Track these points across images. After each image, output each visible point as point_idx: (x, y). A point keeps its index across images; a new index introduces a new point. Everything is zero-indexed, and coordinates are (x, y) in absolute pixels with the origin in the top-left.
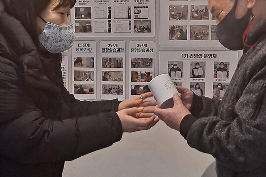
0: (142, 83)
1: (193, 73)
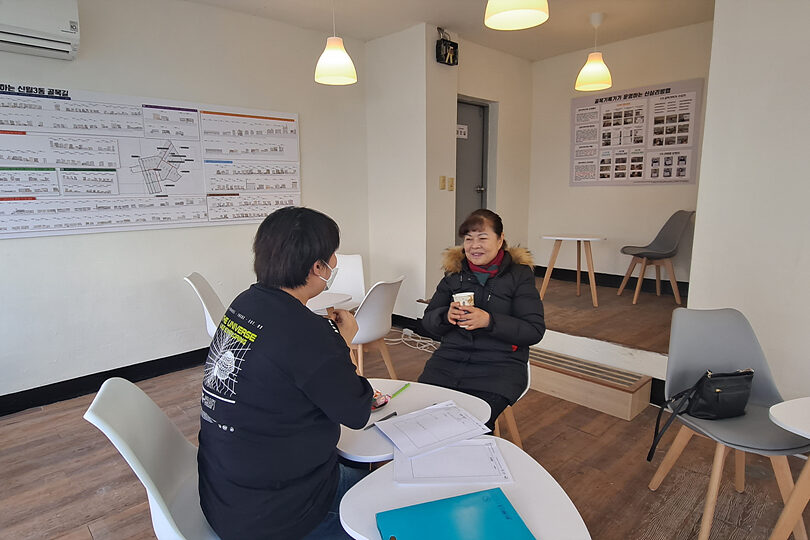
0: (637, 171)
1: (665, 163)
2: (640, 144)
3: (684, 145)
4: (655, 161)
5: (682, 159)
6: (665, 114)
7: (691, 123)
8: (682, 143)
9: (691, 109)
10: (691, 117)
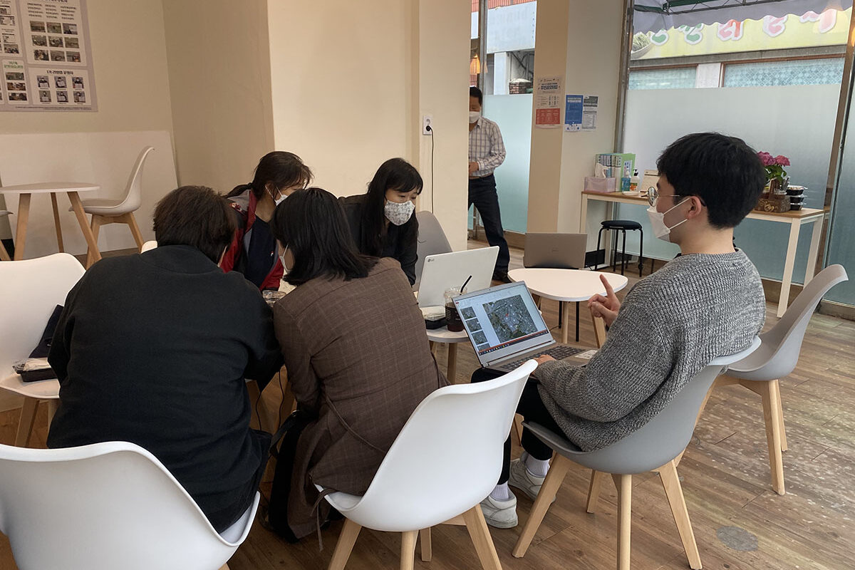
0: (18, 92)
1: (57, 84)
2: (15, 55)
3: (76, 64)
4: (43, 81)
5: (78, 81)
6: (44, 19)
7: (80, 37)
8: (73, 60)
9: (77, 19)
10: (80, 29)
